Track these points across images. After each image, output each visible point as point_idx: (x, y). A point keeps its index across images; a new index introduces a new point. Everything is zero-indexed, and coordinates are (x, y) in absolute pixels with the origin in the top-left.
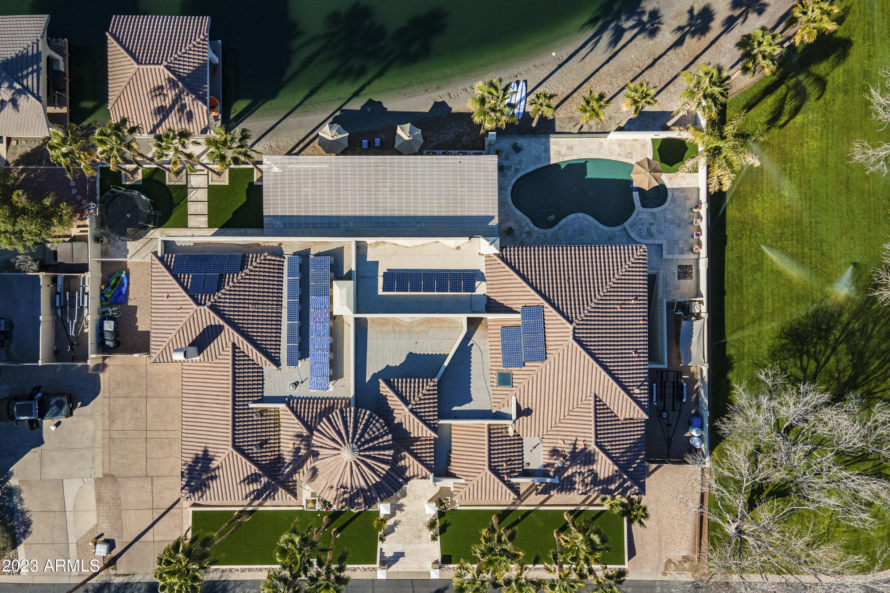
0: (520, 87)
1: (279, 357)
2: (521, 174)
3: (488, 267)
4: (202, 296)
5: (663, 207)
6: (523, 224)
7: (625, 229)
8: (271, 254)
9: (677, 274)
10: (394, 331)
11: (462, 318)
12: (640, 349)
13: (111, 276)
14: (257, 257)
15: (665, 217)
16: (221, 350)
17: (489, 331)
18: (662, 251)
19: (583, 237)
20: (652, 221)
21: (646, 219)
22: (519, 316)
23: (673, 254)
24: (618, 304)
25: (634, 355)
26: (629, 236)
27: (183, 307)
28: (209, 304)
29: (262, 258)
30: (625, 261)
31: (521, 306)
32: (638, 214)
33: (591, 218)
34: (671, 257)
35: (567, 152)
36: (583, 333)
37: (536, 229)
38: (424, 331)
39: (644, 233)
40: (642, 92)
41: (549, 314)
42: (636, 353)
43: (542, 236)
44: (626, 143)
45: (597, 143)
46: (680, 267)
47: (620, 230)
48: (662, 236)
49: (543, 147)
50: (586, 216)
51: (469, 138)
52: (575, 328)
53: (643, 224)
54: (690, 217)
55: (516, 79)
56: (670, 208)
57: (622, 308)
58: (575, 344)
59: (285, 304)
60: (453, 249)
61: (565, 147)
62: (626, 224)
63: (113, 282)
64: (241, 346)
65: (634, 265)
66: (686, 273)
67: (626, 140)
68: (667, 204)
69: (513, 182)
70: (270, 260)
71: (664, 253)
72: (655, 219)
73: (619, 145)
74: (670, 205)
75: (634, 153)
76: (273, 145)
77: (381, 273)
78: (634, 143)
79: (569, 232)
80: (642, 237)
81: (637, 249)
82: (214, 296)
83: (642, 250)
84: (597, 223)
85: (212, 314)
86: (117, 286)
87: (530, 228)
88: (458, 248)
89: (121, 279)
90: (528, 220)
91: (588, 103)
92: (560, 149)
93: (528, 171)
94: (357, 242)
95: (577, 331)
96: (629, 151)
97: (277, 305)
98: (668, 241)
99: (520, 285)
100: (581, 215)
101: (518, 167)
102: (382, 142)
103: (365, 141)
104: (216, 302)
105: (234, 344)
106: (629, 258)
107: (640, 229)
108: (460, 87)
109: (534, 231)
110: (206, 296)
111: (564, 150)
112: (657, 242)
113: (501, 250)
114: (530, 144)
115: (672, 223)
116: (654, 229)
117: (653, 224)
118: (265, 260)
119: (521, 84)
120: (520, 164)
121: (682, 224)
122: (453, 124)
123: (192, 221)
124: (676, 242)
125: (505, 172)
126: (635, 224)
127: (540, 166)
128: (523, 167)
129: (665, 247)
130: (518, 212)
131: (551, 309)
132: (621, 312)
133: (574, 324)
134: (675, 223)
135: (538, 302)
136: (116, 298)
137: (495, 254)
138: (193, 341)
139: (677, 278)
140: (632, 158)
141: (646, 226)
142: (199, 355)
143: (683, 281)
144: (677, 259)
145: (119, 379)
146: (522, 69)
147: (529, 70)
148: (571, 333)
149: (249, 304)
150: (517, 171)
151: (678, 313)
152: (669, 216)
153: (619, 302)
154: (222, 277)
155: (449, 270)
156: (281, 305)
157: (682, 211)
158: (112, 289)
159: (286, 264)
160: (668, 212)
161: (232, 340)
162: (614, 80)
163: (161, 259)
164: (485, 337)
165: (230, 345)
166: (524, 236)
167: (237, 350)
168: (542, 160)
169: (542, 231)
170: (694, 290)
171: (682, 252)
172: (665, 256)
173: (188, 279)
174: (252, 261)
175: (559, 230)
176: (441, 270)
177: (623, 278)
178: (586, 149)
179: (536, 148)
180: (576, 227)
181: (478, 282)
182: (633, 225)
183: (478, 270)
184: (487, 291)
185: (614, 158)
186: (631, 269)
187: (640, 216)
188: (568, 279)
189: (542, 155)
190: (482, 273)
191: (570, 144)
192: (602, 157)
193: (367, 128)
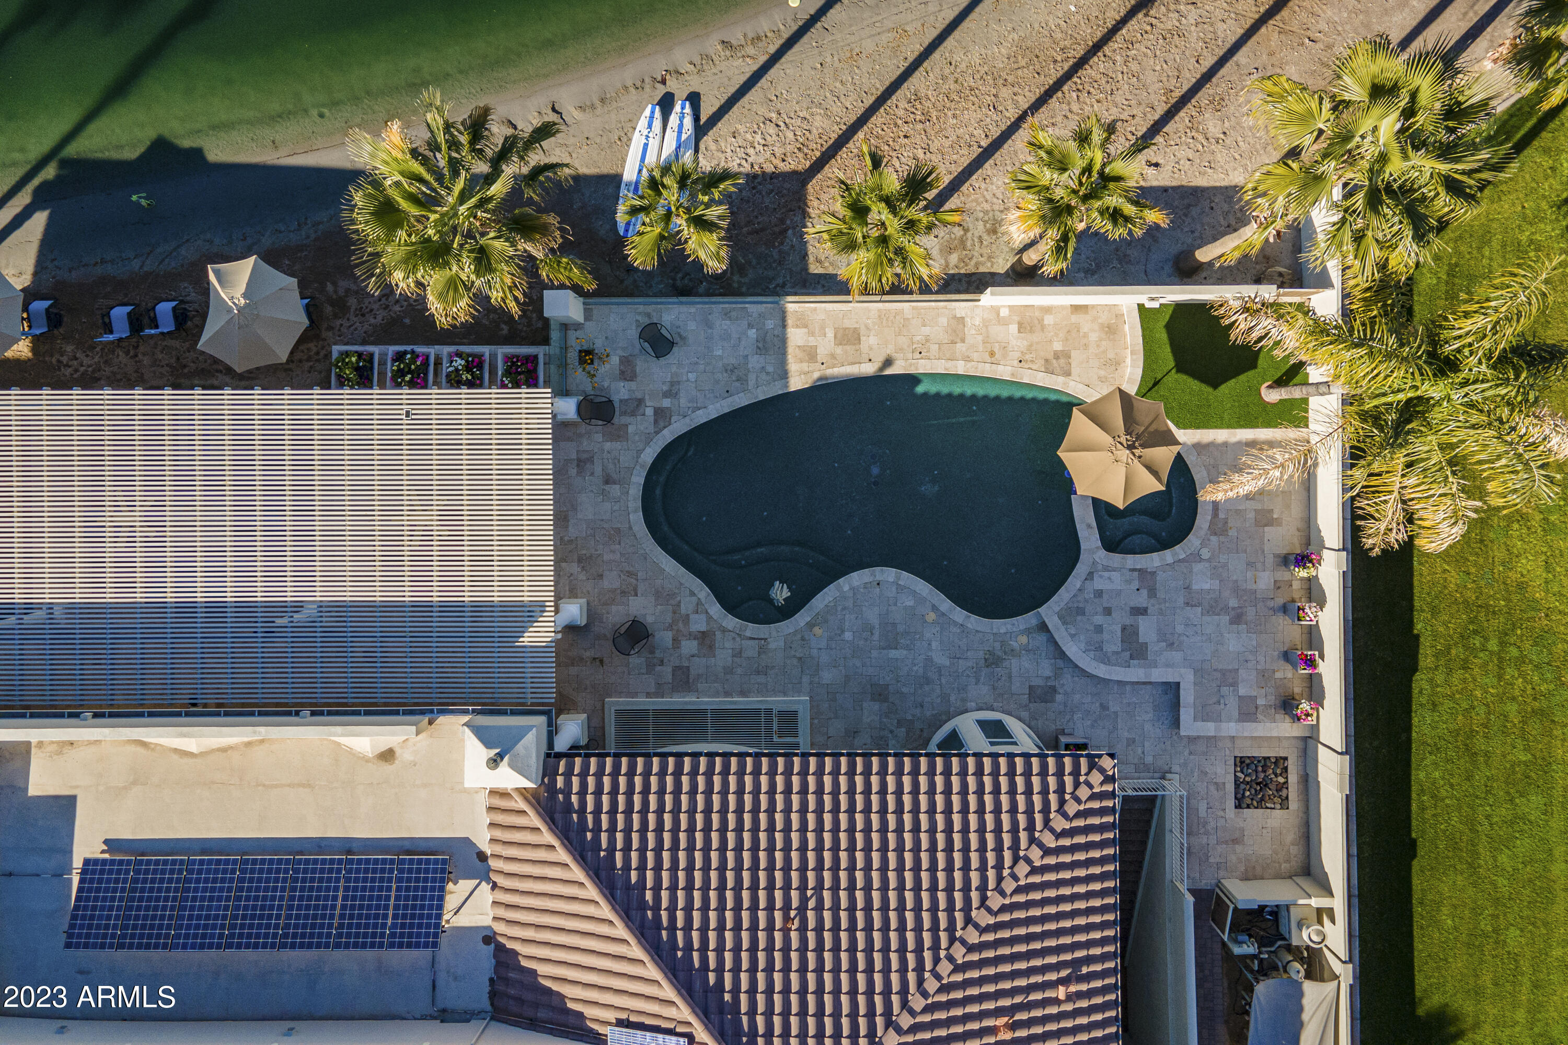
0: (674, 120)
2: (678, 427)
3: (501, 835)
5: (1180, 551)
6: (687, 605)
7: (1043, 627)
9: (1230, 787)
15: (1187, 588)
18: (1175, 705)
19: (893, 654)
20: (1142, 600)
21: (1119, 593)
23: (1218, 719)
24: (999, 1013)
26: (1062, 655)
30: (1031, 828)
31: (612, 1017)
32: (1090, 576)
33: (923, 587)
34: (1208, 729)
35: (839, 350)
37: (731, 622)
39: (1113, 645)
40: (1088, 170)
43: (751, 649)
44: (1049, 320)
45: (943, 321)
46: (1242, 763)
47: (1028, 631)
48: (1177, 656)
49: (752, 333)
50: (906, 578)
53: (1108, 611)
54: (1277, 586)
55: (659, 91)
56: (1205, 553)
57: (1015, 1026)
60: (367, 760)
61: (830, 334)
62: (1049, 612)
66: (1264, 785)
67: (1048, 310)
68: (1193, 540)
69: (649, 456)
71: (1186, 715)
72: (1152, 593)
73: (1021, 327)
74: (1203, 545)
75: (1075, 357)
78: (1074, 318)
79: (848, 635)
80: (1105, 659)
81: (1076, 773)
83: (1096, 778)
84: (945, 604)
87: (710, 618)
88: (388, 755)
90: (703, 592)
92: (812, 341)
93: (701, 417)
96: (1058, 346)
98: (1199, 672)
99: (606, 931)
100: (889, 574)
101: (666, 403)
103: (120, 313)
106: (1045, 810)
107: (1099, 629)
109: (724, 630)
111: (826, 345)
112: (1159, 675)
114: (709, 325)
115: (1214, 607)
116: (1147, 629)
117: (1142, 611)
119: (677, 108)
120: (670, 394)
121: (1250, 613)
124: (1229, 679)
126: (1081, 611)
127: (741, 400)
128: (683, 401)
129: (1187, 696)
130: (669, 565)
132: (1015, 1042)
134: (1226, 609)
135: (673, 1012)
137: (522, 791)
139: (1231, 802)
140: (1068, 374)
141: (1120, 618)
143: (1253, 816)
144: (1233, 738)
146: (681, 55)
147: (705, 57)
150: (662, 416)
151: (1237, 950)
152: (1203, 582)
153: (1006, 1002)
155: (348, 846)
157: (1250, 565)
160: (1197, 567)
162: (1006, 92)
166: (689, 647)
168: (752, 378)
169: (751, 629)
170: (1294, 850)
171: (1248, 713)
172: (1189, 725)
175: (810, 625)
176: (320, 844)
177: (1021, 898)
178: (903, 341)
179: (726, 337)
180: (872, 616)
181: (457, 891)
182: (1072, 614)
183: (467, 840)
184: (500, 928)
185: (1004, 372)
186: (1051, 860)
187: (1099, 583)
188: (803, 909)
189: (755, 362)
190: (482, 857)
191: (849, 324)
192: (960, 368)
193: (136, 264)
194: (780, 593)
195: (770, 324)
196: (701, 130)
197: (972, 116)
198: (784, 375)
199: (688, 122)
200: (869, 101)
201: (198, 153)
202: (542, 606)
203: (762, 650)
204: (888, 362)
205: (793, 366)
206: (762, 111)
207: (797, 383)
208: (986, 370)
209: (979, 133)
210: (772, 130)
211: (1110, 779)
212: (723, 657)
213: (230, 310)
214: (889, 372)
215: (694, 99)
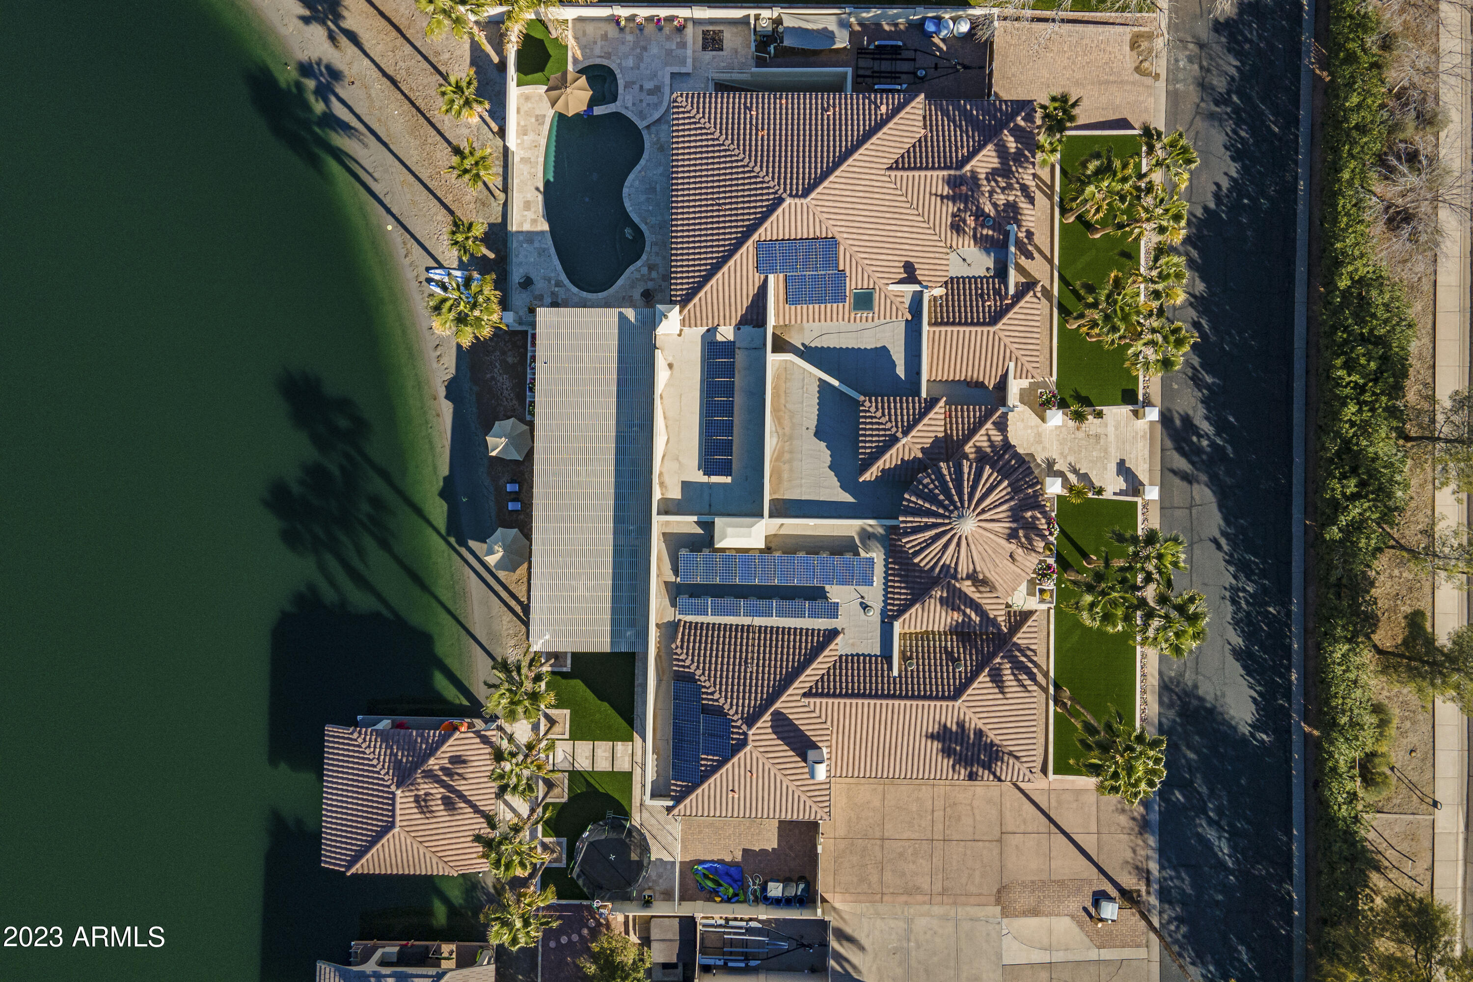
0: (436, 278)
1: (825, 630)
2: (563, 277)
3: (699, 322)
4: (733, 739)
5: (617, 72)
6: (638, 276)
7: (648, 127)
8: (674, 639)
9: (715, 53)
10: (790, 461)
11: (773, 360)
12: (822, 104)
13: (702, 888)
14: (678, 660)
15: (632, 69)
16: (813, 715)
17: (793, 322)
18: (680, 74)
19: (658, 189)
20: (637, 87)
21: (634, 97)
22: (771, 278)
23: (686, 57)
24: (757, 134)
25: (831, 113)
26: (659, 120)
27: (748, 768)
28: (744, 727)
29: (679, 651)
30: (695, 123)
31: (757, 275)
32: (627, 108)
33: (631, 177)
34: (690, 61)
35: (533, 210)
36: (797, 184)
37: (644, 257)
38: (791, 418)
39: (653, 99)
41: (769, 233)
42: (828, 110)
43: (655, 249)
44: (522, 123)
45: (521, 166)
46: (704, 48)
47: (650, 134)
48: (660, 73)
49: (524, 244)
50: (627, 183)
51: (510, 353)
52: (791, 195)
53: (641, 101)
54: (632, 33)
55: (424, 283)
56: (618, 61)
57: (763, 129)
58: (813, 195)
59: (746, 621)
60: (672, 374)
61: (525, 213)
62: (642, 125)
63: (710, 884)
64: (808, 685)
65: (701, 110)
66: (713, 39)
67: (518, 124)
68: (612, 66)
69: (575, 290)
70: (682, 641)
71: (684, 70)
72: (634, 83)
73: (525, 134)
74: (613, 61)
75: (538, 112)
76: (512, 643)
77: (705, 479)
78: (522, 113)
79: (650, 209)
80: (661, 102)
81: (678, 107)
82: (734, 721)
83: (679, 99)
84: (638, 167)
85: (759, 724)
86: (717, 878)
87: (643, 266)
88: (670, 366)
89: (706, 872)
90: (632, 268)
91: (466, 171)
92: (529, 220)
93: (559, 267)
94: (659, 513)
95: (794, 192)
96: (533, 120)
97: (748, 632)
98: (666, 65)
99: (726, 276)
100: (625, 191)
101: (553, 282)
102: (512, 481)
103: (511, 506)
104: (742, 718)
105: (805, 695)
106: (690, 118)
107: (648, 105)
108: (435, 365)
109: (648, 259)
110: (733, 733)
111: (530, 215)
112: (667, 80)
113: (674, 303)
114: (521, 263)
115: (640, 58)
116: (648, 85)
117: (641, 87)
118: (682, 648)
119: (432, 276)
120: (549, 280)
121: (643, 44)
122: (488, 376)
123: (623, 765)
124: (669, 53)
125: (560, 301)
126: (641, 112)
127: (553, 250)
128: (553, 275)
129: (676, 69)
130: (620, 282)
131: (761, 230)
132: (769, 129)
133: (784, 196)
134: (641, 53)
135: (751, 249)
136: (735, 881)
137: (680, 312)
138: (798, 755)
139: (720, 53)
141: (644, 96)
142: (820, 748)
143: (726, 44)
144: (694, 51)
145: (855, 880)
146: (410, 275)
147: (411, 264)
148: (797, 200)
149: (745, 672)
150: (559, 284)
151: (772, 52)
152: (630, 63)
153: (754, 132)
154: (706, 710)
155: (702, 381)
156: (749, 626)
157: (623, 43)
158: (721, 885)
159: (689, 618)
160: (623, 65)
161: (798, 698)
162: (430, 141)
163: (678, 800)
164: (801, 329)
165: (806, 701)
166: (654, 274)
167: (814, 691)
168: (543, 246)
169: (647, 248)
170: (739, 28)
171: (683, 45)
172: (688, 69)
173: (707, 760)
174: (684, 667)
175: (646, 224)
176: (701, 391)
177: (718, 126)
178: (529, 183)
179: (526, 257)
180: (643, 198)
181: (719, 338)
182: (642, 117)
183: (703, 336)
184: (734, 323)
185: (543, 142)
186: (707, 116)
187: (630, 105)
188: (719, 205)
189: (537, 244)
190: (708, 330)
191: (522, 205)
192: (541, 160)
193: (492, 504)
194: (628, 231)
195: (521, 238)
196: (441, 266)
197: (439, 155)
198: (542, 233)
199: (438, 271)
200: (431, 196)
201: (445, 479)
202: (620, 313)
203: (656, 244)
204: (537, 189)
205: (539, 228)
206: (434, 240)
207: (546, 227)
208: (542, 149)
209: (446, 151)
210: (441, 237)
211: (681, 95)
212: (658, 260)
213: (507, 444)
214: (542, 189)
215: (428, 269)
